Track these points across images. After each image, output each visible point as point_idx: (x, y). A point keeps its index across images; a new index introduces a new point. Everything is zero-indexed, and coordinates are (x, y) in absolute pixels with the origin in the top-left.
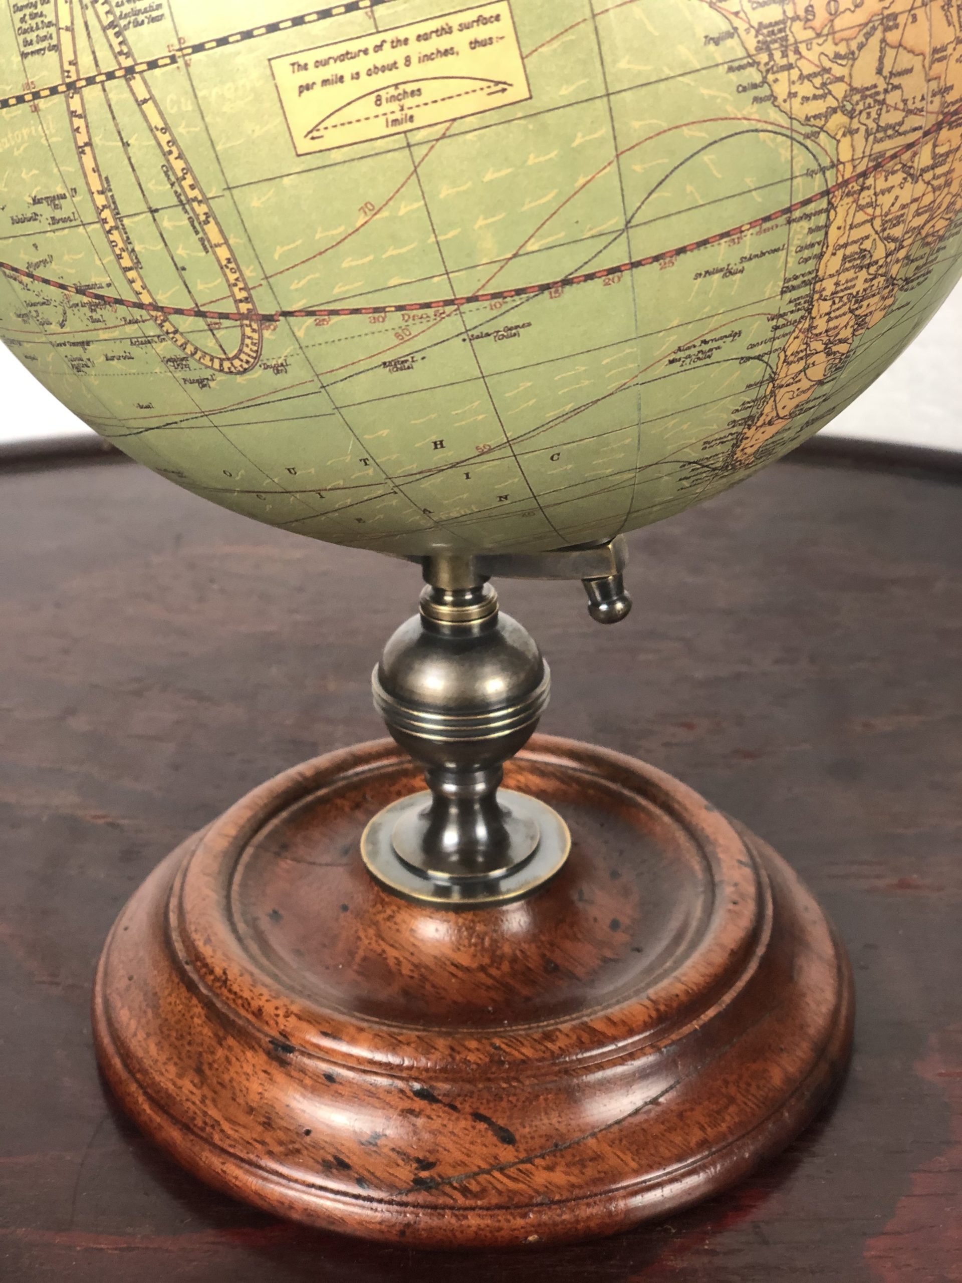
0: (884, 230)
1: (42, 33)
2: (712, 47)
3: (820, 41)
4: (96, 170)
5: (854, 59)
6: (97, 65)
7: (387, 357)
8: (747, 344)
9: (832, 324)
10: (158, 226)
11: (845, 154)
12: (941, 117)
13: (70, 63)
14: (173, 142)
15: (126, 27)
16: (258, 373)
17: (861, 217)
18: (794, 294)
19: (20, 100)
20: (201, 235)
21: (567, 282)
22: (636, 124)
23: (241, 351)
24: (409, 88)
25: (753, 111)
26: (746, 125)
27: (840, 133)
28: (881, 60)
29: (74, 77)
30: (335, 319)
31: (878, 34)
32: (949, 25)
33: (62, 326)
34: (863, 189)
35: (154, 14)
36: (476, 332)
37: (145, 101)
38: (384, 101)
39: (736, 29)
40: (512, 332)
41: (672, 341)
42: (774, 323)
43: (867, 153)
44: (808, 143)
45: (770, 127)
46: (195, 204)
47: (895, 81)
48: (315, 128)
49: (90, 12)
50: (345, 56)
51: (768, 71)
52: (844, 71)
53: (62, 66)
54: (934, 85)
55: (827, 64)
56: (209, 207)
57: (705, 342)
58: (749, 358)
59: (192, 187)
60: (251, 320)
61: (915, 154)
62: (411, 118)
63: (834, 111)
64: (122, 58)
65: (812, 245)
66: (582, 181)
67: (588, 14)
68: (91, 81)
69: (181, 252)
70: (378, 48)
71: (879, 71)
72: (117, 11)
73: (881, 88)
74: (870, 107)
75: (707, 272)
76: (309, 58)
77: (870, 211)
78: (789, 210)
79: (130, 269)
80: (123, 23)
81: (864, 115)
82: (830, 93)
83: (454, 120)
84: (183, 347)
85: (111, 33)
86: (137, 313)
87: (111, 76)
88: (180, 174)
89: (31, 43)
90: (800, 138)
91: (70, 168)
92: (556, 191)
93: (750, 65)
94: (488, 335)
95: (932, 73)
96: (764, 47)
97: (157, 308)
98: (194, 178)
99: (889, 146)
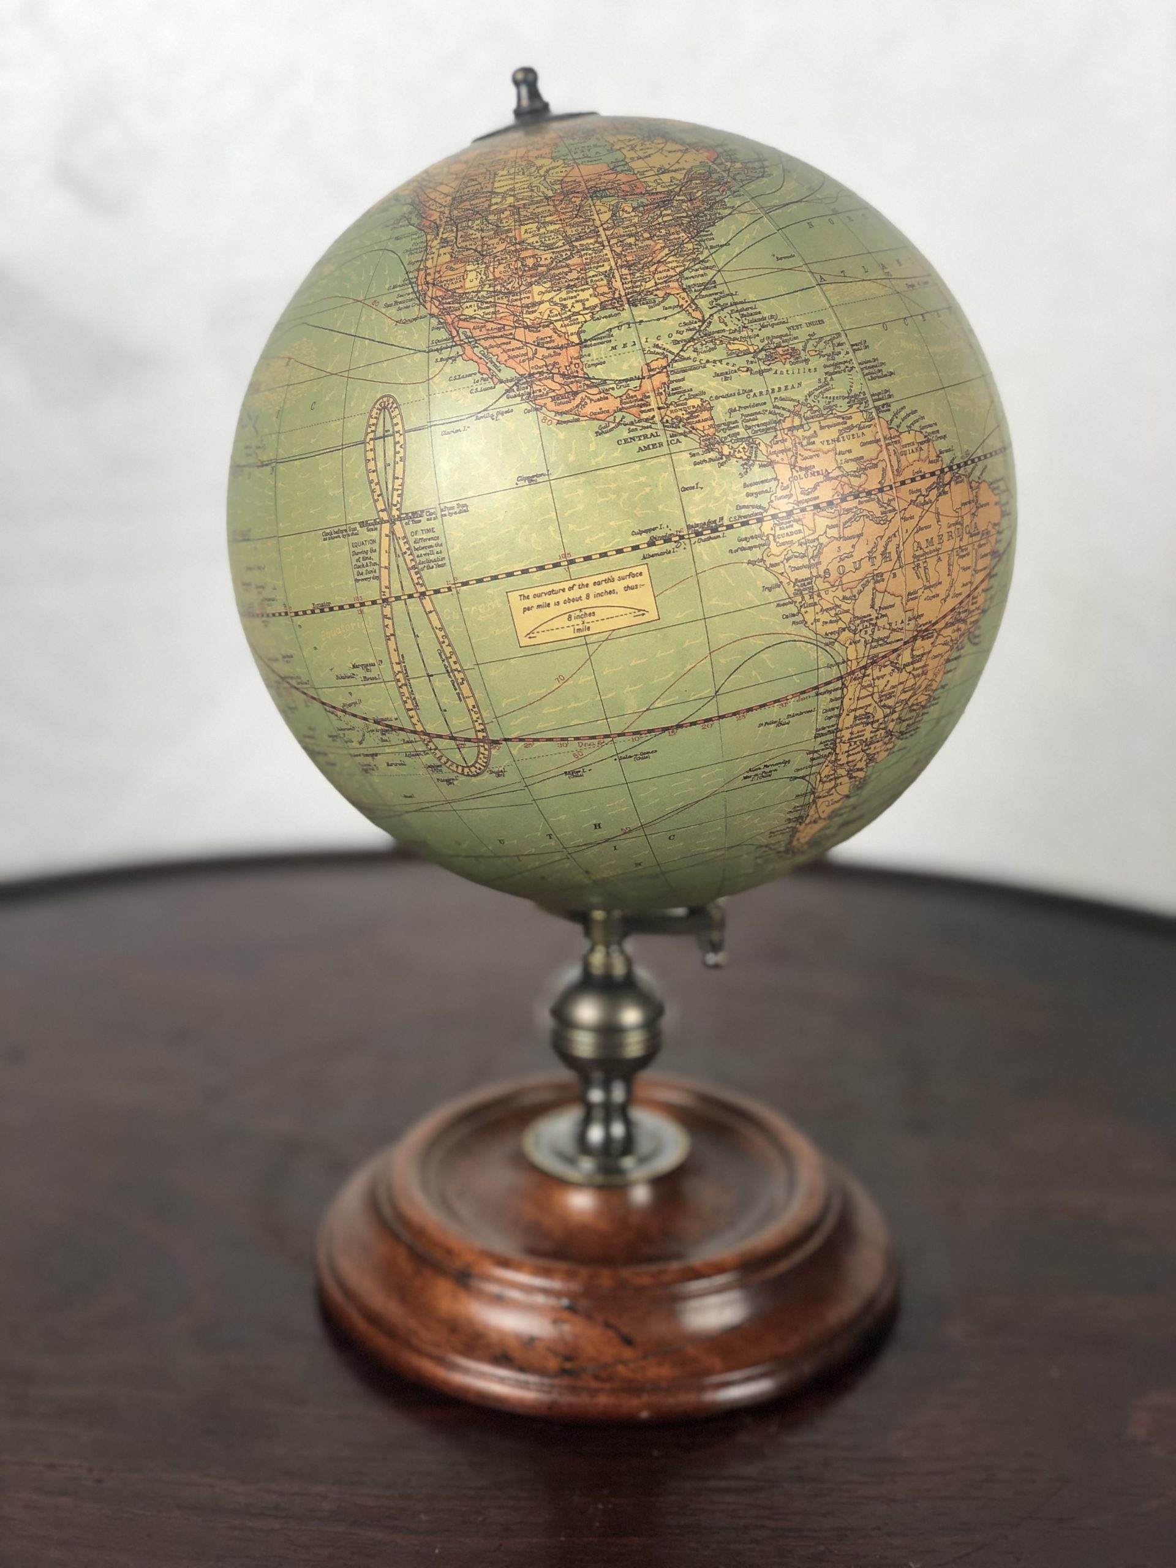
0: (881, 701)
1: (369, 569)
2: (767, 592)
3: (834, 589)
4: (397, 650)
5: (856, 600)
6: (402, 589)
7: (568, 769)
8: (794, 768)
9: (851, 758)
10: (432, 685)
11: (852, 655)
12: (916, 633)
13: (386, 587)
14: (446, 636)
15: (422, 569)
16: (486, 776)
17: (864, 693)
18: (824, 739)
19: (352, 606)
20: (458, 691)
21: (679, 726)
22: (722, 636)
23: (476, 762)
24: (588, 611)
25: (793, 629)
26: (788, 638)
27: (848, 642)
28: (873, 599)
29: (388, 595)
30: (537, 744)
31: (871, 585)
32: (919, 578)
33: (360, 743)
34: (864, 676)
35: (440, 563)
36: (623, 755)
37: (431, 612)
38: (573, 618)
39: (781, 582)
40: (644, 756)
41: (744, 765)
42: (811, 756)
43: (866, 655)
44: (827, 648)
45: (803, 639)
46: (456, 673)
47: (883, 612)
48: (532, 632)
49: (401, 559)
50: (552, 592)
51: (801, 606)
52: (849, 607)
53: (380, 589)
54: (909, 614)
55: (838, 603)
56: (465, 675)
57: (766, 766)
58: (796, 778)
59: (455, 663)
60: (484, 743)
61: (899, 655)
62: (589, 628)
63: (844, 630)
64: (418, 587)
65: (833, 709)
66: (689, 667)
67: (694, 574)
68: (398, 598)
69: (444, 701)
70: (570, 589)
71: (872, 607)
72: (418, 560)
73: (874, 616)
74: (866, 627)
75: (766, 723)
76: (530, 592)
77: (870, 689)
78: (817, 688)
79: (411, 709)
80: (421, 566)
81: (863, 632)
82: (840, 619)
83: (614, 630)
84: (439, 758)
85: (413, 572)
86: (412, 737)
87: (411, 596)
88: (448, 655)
89: (362, 574)
90: (823, 646)
91: (380, 648)
92: (673, 673)
93: (791, 603)
94: (630, 757)
95: (908, 607)
96: (799, 592)
97: (425, 733)
98: (457, 658)
99: (881, 650)
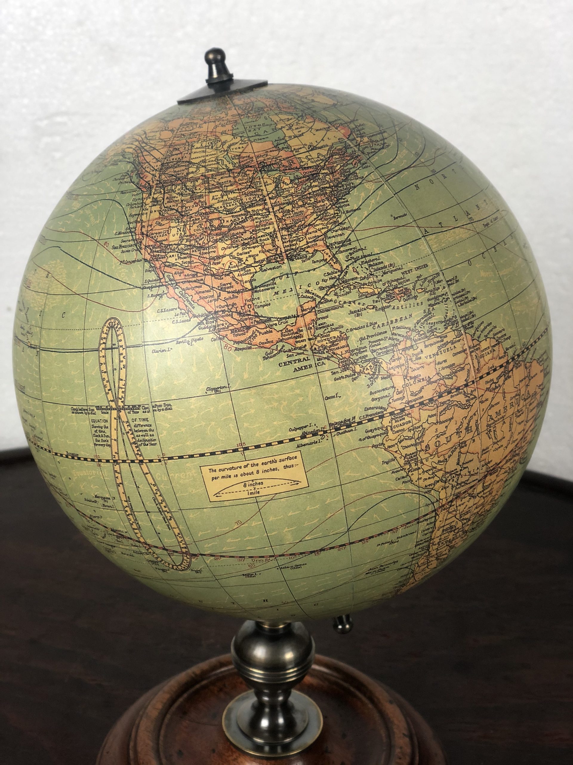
0: (461, 517)
1: (104, 439)
2: (385, 465)
3: (432, 457)
4: (124, 493)
5: (447, 462)
6: (127, 456)
7: (245, 573)
8: (400, 564)
9: (438, 552)
10: (149, 518)
11: (443, 495)
12: (486, 473)
13: (116, 453)
14: (158, 490)
15: (140, 445)
16: (188, 572)
17: (450, 515)
18: (421, 546)
19: (93, 460)
20: (168, 523)
21: (322, 550)
22: (353, 495)
23: (182, 564)
24: (258, 482)
25: (403, 486)
26: (400, 492)
27: (440, 489)
28: (459, 460)
29: (117, 458)
30: (222, 558)
31: (458, 450)
32: (490, 438)
33: (103, 538)
34: (451, 506)
35: (153, 442)
36: (283, 567)
37: (147, 473)
38: (247, 485)
39: (395, 457)
40: (297, 567)
41: (367, 567)
42: (413, 556)
43: (453, 494)
44: (426, 495)
45: (409, 492)
46: (166, 513)
47: (465, 466)
48: (218, 493)
49: (125, 436)
50: (231, 469)
51: (409, 471)
52: (443, 467)
53: (112, 453)
54: (483, 463)
55: (435, 465)
56: (172, 514)
57: (382, 566)
58: (401, 568)
59: (165, 507)
60: (187, 555)
61: (475, 489)
62: (259, 492)
63: (438, 482)
64: (138, 456)
65: (428, 529)
66: (329, 515)
67: (333, 455)
68: (124, 461)
69: (158, 528)
70: (246, 466)
71: (458, 464)
72: (137, 439)
73: (458, 470)
74: (454, 477)
75: (382, 544)
76: (217, 468)
77: (454, 513)
78: (418, 519)
79: (136, 529)
80: (139, 443)
81: (451, 480)
82: (436, 475)
83: (276, 494)
84: (157, 558)
85: (134, 446)
86: (138, 544)
87: (133, 461)
88: (160, 502)
89: (99, 441)
90: (423, 494)
91: (113, 490)
92: (318, 519)
93: (402, 470)
94: (288, 567)
95: (482, 459)
96: (408, 463)
97: (146, 544)
98: (166, 504)
99: (462, 489)
